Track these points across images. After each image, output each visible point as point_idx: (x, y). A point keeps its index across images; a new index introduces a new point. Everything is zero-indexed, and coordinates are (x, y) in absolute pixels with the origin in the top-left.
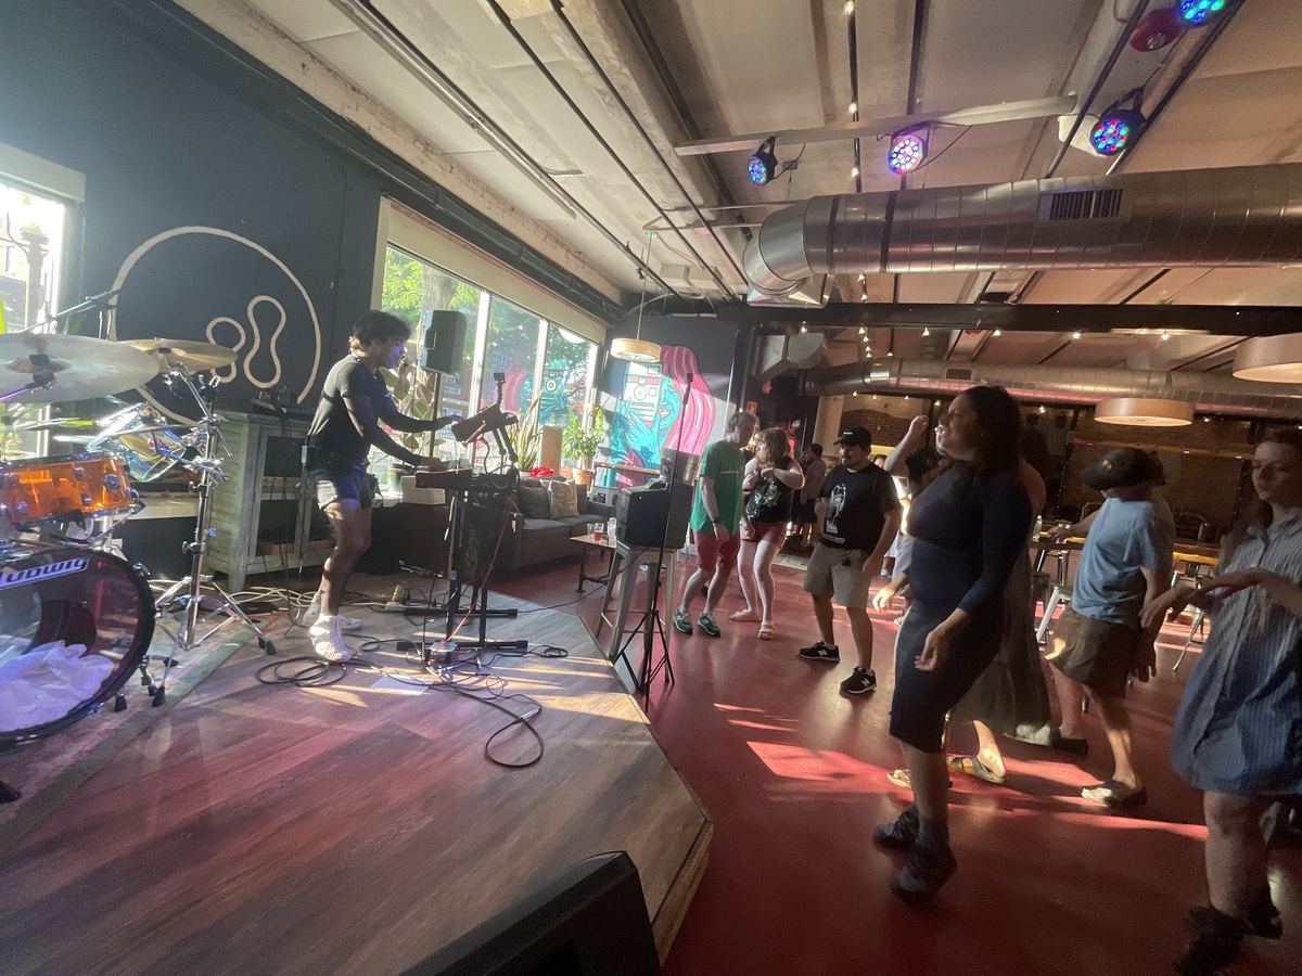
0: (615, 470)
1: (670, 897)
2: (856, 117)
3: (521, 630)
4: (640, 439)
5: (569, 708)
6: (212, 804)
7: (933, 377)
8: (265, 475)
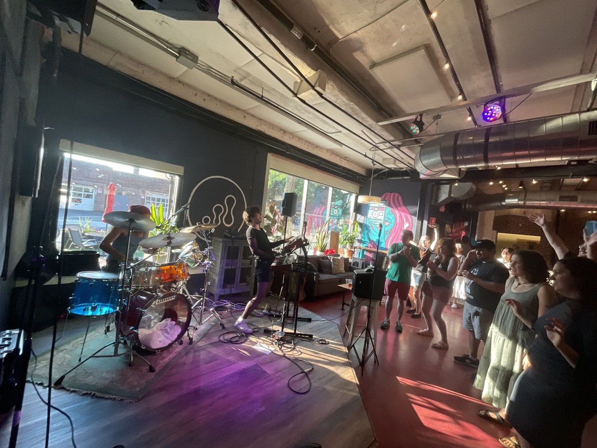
0: (363, 250)
2: (464, 99)
3: (311, 329)
4: (374, 236)
6: (201, 385)
8: (226, 259)
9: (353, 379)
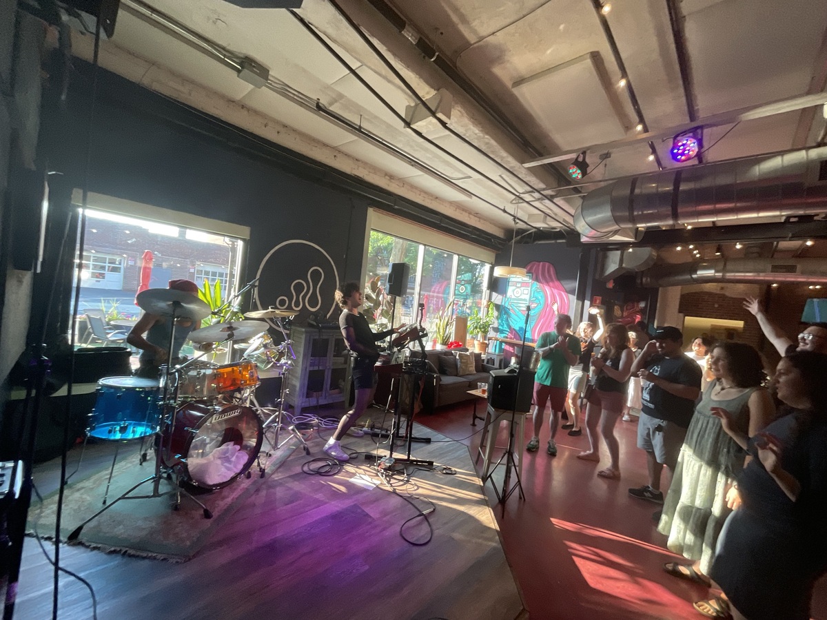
0: (501, 342)
2: (645, 130)
4: (517, 323)
7: (760, 272)
8: (312, 356)
9: (491, 523)
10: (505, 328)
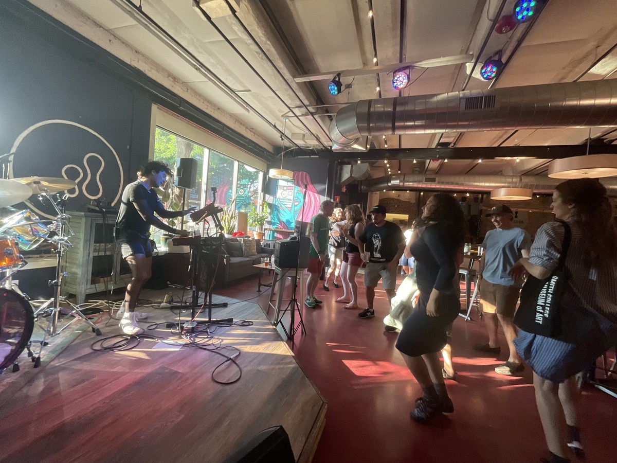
0: (274, 232)
1: (307, 444)
2: (377, 64)
3: (230, 313)
4: (285, 216)
5: (254, 351)
6: (66, 418)
7: (420, 182)
8: (95, 243)
9: (287, 352)
10: (276, 220)
